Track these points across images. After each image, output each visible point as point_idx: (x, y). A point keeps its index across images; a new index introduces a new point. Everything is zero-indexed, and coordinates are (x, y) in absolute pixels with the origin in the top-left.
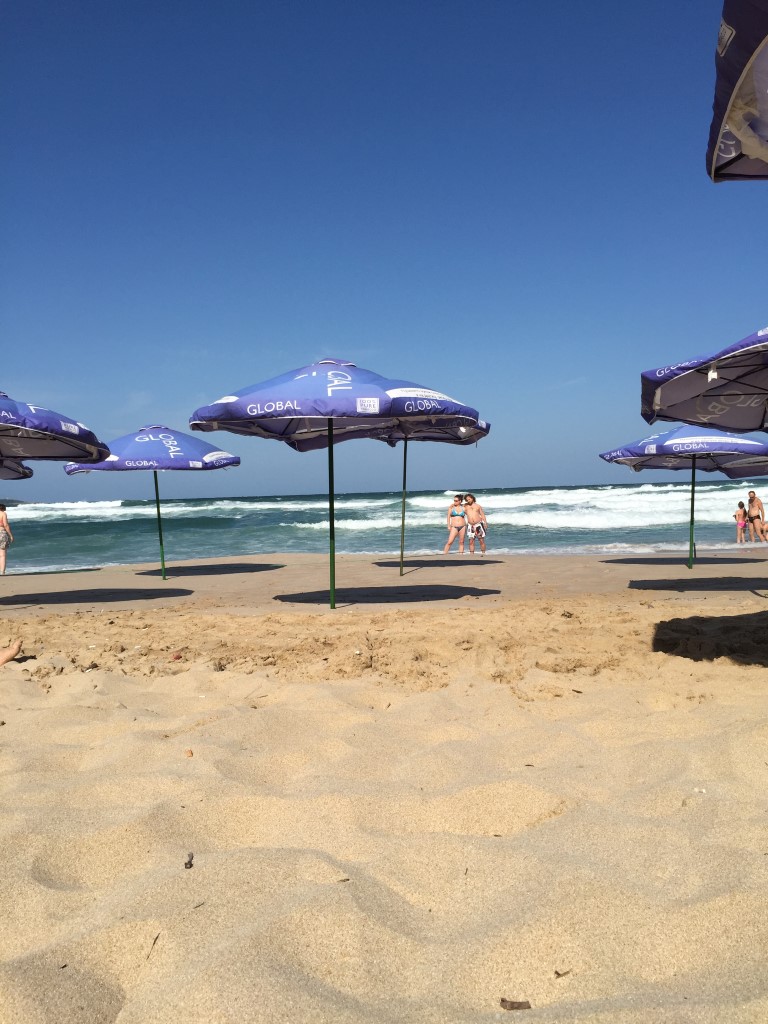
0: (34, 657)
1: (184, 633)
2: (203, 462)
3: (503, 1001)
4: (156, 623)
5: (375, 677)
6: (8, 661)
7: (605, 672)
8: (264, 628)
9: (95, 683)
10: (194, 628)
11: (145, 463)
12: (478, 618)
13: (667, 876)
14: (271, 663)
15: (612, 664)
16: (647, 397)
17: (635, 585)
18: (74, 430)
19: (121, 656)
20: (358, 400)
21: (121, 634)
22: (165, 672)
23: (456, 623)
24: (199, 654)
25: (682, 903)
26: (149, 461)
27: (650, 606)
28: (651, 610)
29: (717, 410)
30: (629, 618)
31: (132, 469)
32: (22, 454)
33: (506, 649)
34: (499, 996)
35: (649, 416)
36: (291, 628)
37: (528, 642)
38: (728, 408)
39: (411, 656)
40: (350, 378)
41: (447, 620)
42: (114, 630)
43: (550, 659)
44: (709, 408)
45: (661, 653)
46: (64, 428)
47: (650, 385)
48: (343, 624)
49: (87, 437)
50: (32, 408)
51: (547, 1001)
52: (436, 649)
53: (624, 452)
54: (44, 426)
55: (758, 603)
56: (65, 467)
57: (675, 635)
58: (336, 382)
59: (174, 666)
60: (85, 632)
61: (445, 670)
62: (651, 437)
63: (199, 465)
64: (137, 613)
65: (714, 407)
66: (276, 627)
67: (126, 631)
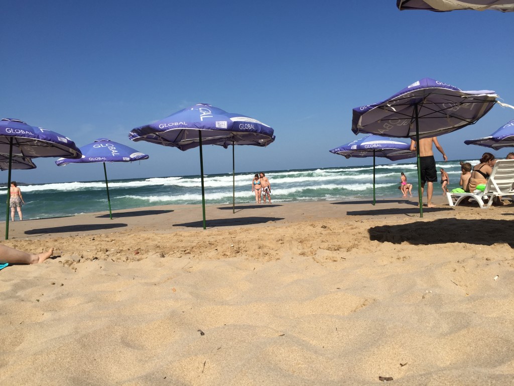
0: (60, 256)
1: (134, 242)
2: (130, 158)
3: (380, 377)
4: (117, 239)
5: (244, 257)
6: (47, 258)
7: (354, 250)
8: (175, 239)
9: (100, 266)
10: (139, 240)
11: (100, 159)
12: (280, 230)
13: (431, 325)
14: (188, 253)
15: (354, 246)
16: (355, 121)
17: (349, 213)
18: (65, 141)
19: (107, 253)
20: (217, 123)
21: (101, 244)
22: (133, 260)
23: (271, 233)
24: (148, 251)
25: (443, 335)
26: (101, 158)
27: (362, 222)
28: (362, 224)
29: (387, 127)
30: (354, 227)
31: (92, 162)
32: (35, 155)
33: (300, 242)
34: (378, 376)
35: (356, 131)
36: (189, 238)
37: (311, 239)
38: (393, 127)
39: (257, 247)
40: (210, 112)
41: (265, 231)
42: (96, 243)
43: (326, 245)
44: (384, 126)
45: (376, 241)
46: (59, 140)
47: (357, 114)
48: (215, 235)
49: (71, 144)
50: (41, 130)
51: (400, 377)
52: (267, 244)
53: (342, 149)
54: (49, 138)
55: (411, 219)
56: (56, 162)
57: (379, 233)
58: (204, 114)
59: (137, 257)
60: (81, 244)
61: (276, 252)
62: (355, 141)
63: (128, 159)
64: (103, 235)
65: (386, 126)
66: (181, 238)
67: (102, 243)
